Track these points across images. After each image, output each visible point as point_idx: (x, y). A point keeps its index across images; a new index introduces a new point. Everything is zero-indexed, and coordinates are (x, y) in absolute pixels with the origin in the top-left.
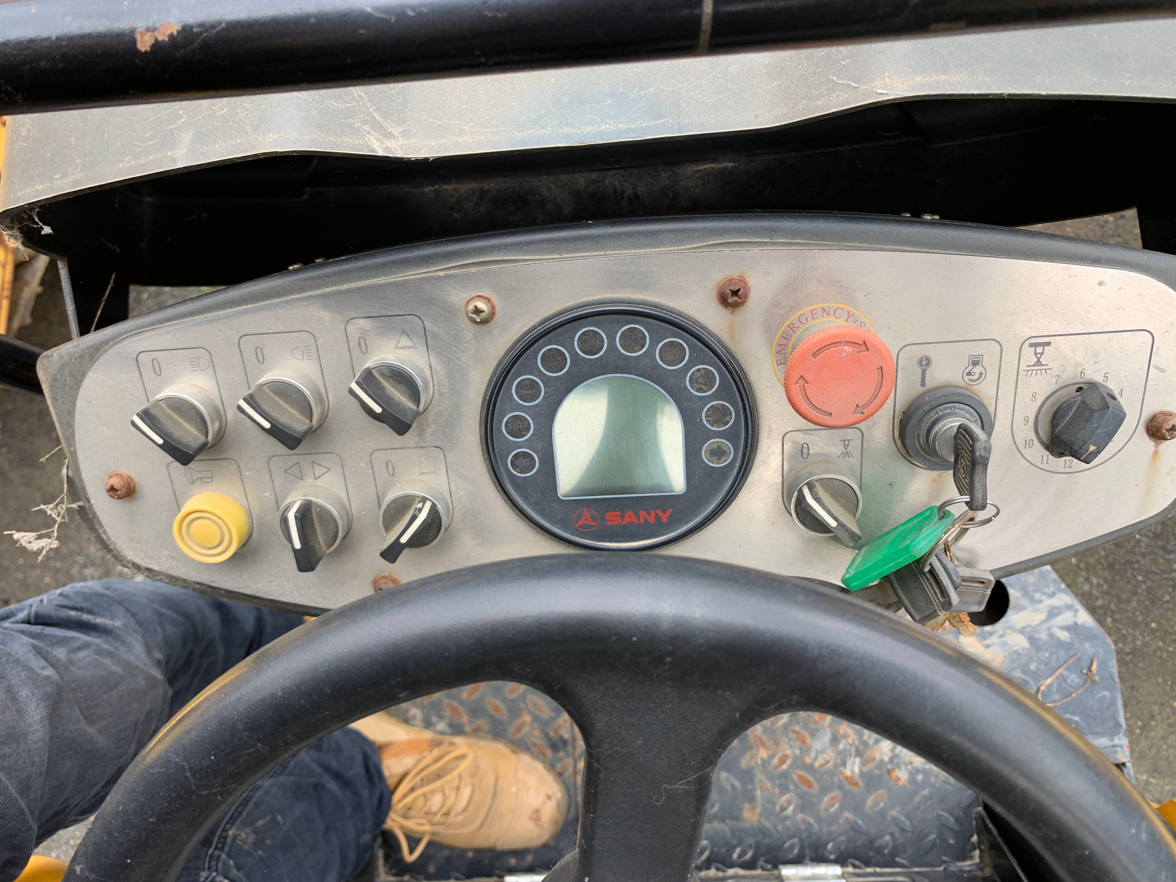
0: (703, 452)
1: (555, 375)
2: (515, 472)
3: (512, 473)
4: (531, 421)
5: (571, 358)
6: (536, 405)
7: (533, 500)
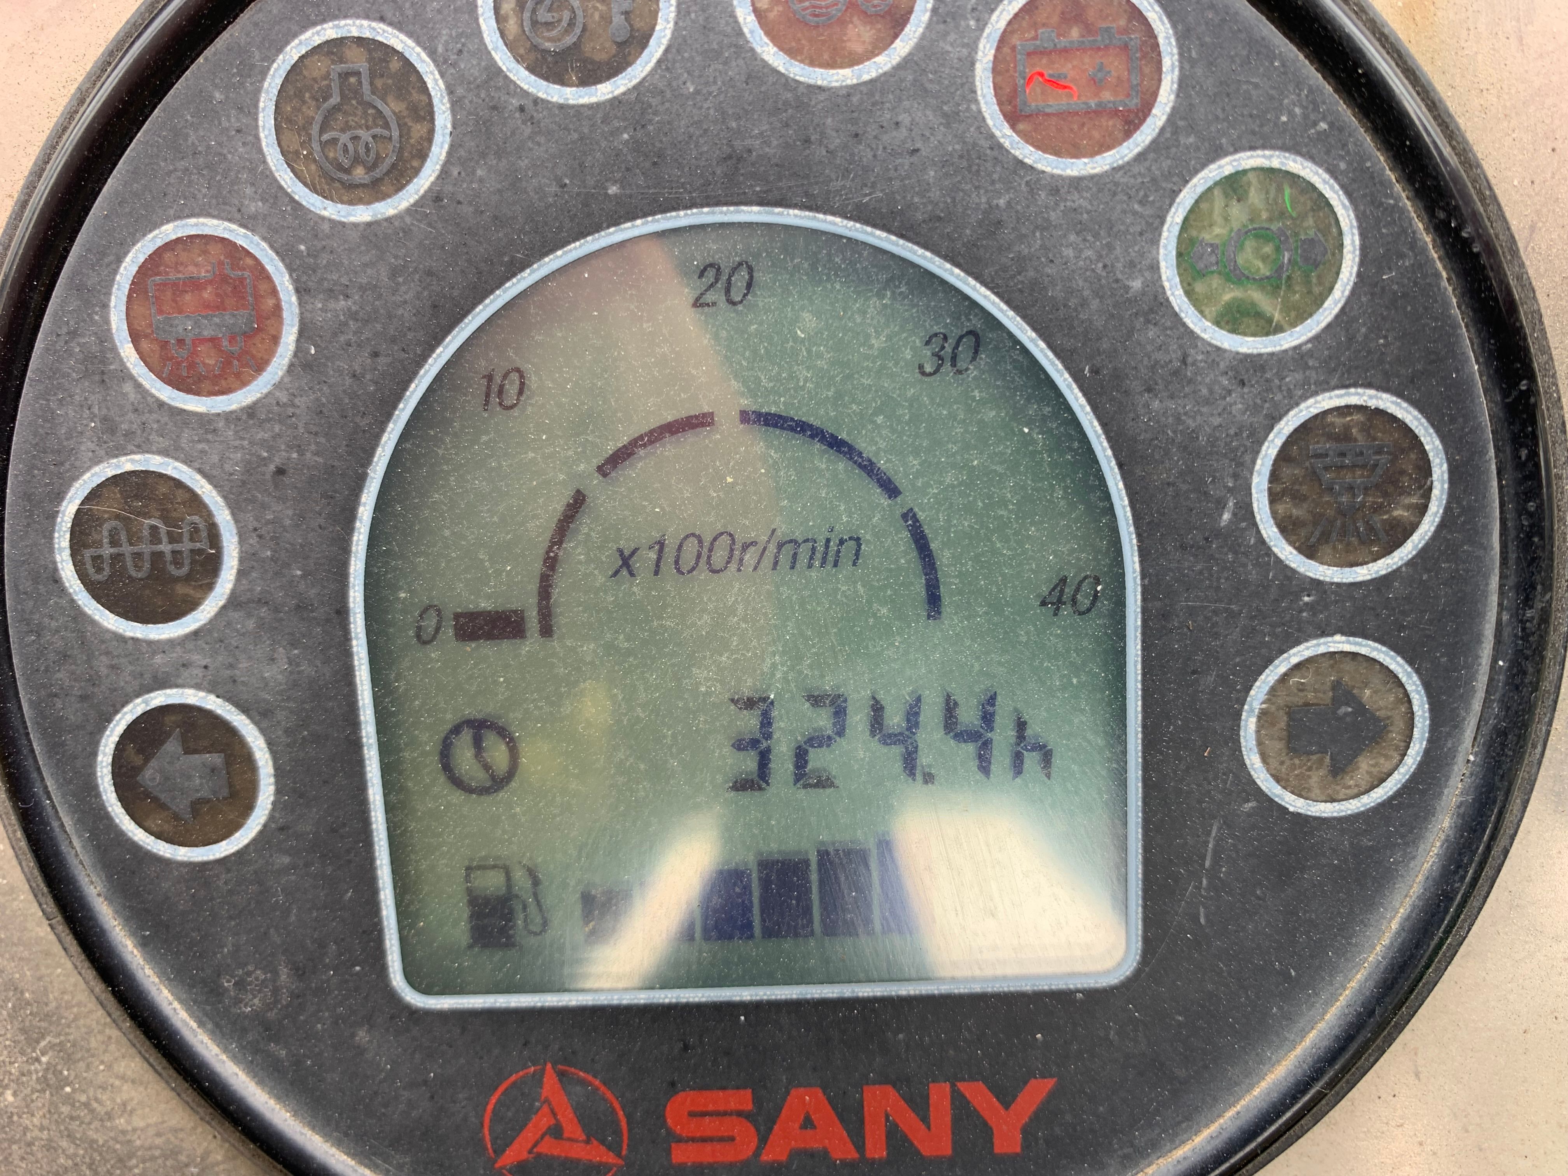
0: (1249, 726)
1: (362, 214)
2: (139, 835)
3: (120, 836)
4: (223, 517)
5: (456, 105)
6: (251, 411)
7: (252, 1004)
